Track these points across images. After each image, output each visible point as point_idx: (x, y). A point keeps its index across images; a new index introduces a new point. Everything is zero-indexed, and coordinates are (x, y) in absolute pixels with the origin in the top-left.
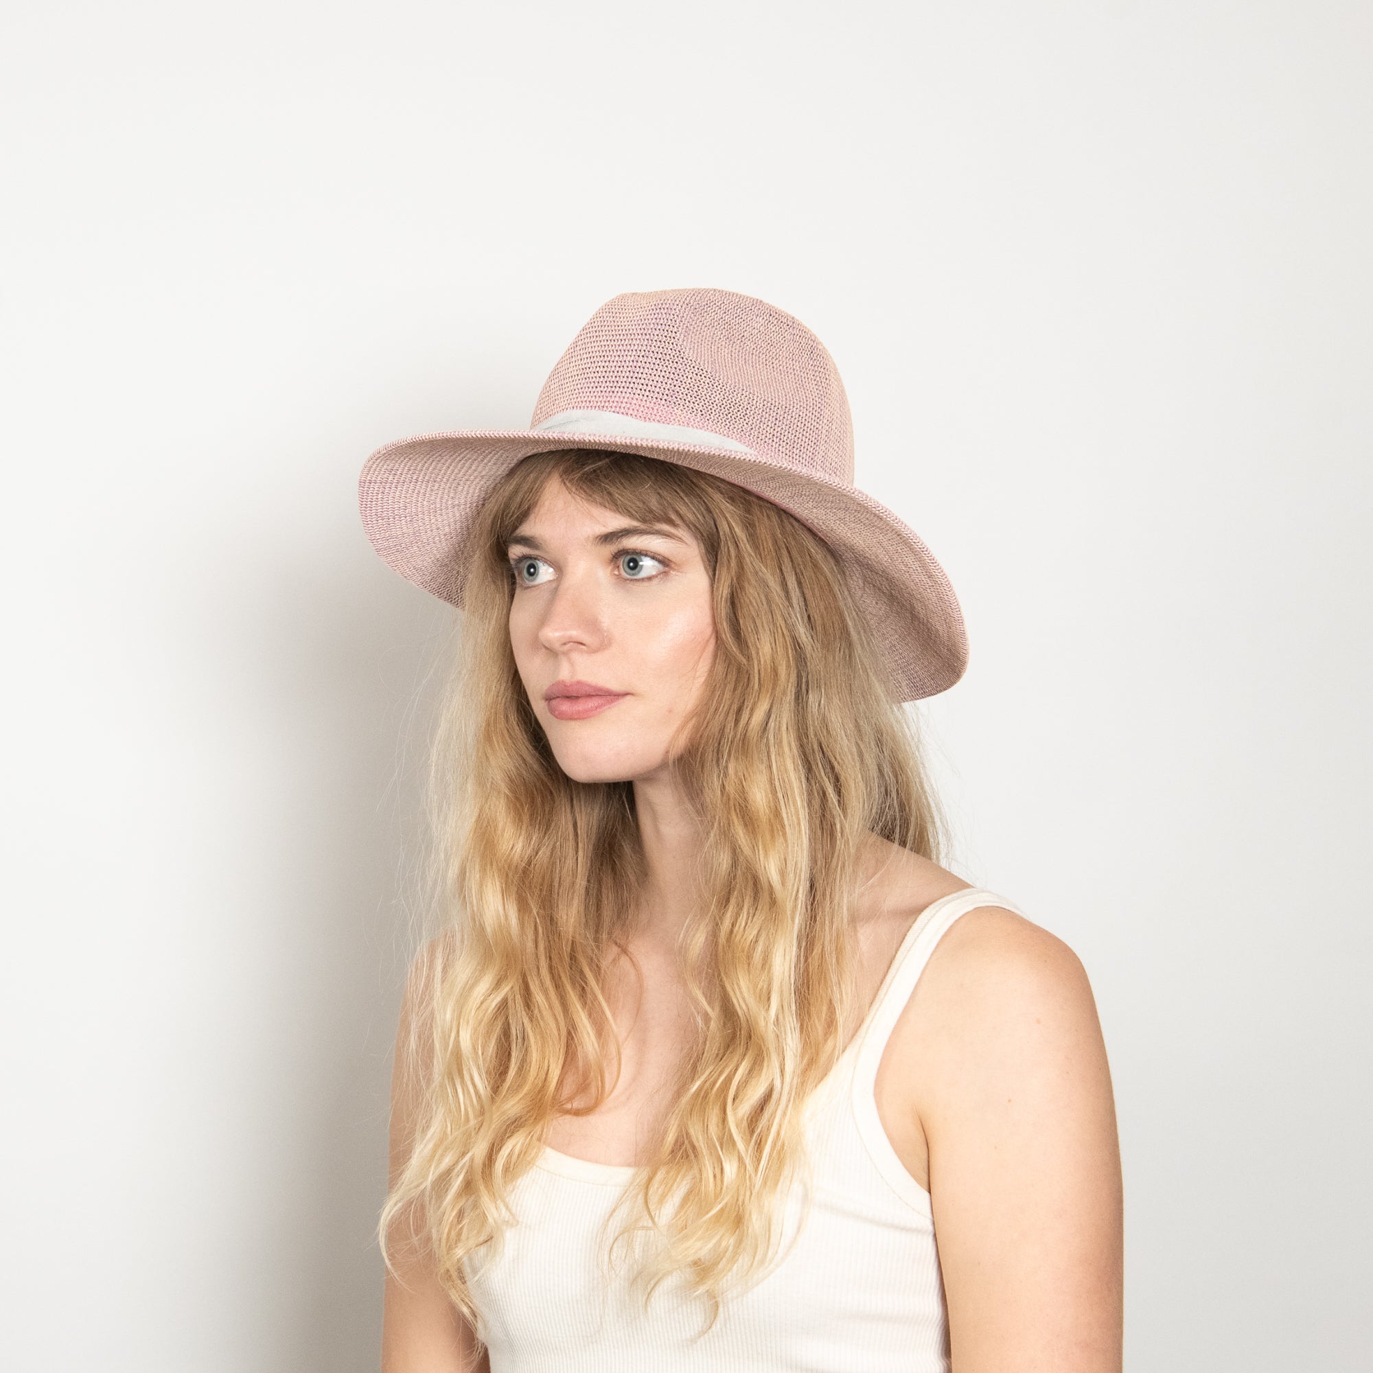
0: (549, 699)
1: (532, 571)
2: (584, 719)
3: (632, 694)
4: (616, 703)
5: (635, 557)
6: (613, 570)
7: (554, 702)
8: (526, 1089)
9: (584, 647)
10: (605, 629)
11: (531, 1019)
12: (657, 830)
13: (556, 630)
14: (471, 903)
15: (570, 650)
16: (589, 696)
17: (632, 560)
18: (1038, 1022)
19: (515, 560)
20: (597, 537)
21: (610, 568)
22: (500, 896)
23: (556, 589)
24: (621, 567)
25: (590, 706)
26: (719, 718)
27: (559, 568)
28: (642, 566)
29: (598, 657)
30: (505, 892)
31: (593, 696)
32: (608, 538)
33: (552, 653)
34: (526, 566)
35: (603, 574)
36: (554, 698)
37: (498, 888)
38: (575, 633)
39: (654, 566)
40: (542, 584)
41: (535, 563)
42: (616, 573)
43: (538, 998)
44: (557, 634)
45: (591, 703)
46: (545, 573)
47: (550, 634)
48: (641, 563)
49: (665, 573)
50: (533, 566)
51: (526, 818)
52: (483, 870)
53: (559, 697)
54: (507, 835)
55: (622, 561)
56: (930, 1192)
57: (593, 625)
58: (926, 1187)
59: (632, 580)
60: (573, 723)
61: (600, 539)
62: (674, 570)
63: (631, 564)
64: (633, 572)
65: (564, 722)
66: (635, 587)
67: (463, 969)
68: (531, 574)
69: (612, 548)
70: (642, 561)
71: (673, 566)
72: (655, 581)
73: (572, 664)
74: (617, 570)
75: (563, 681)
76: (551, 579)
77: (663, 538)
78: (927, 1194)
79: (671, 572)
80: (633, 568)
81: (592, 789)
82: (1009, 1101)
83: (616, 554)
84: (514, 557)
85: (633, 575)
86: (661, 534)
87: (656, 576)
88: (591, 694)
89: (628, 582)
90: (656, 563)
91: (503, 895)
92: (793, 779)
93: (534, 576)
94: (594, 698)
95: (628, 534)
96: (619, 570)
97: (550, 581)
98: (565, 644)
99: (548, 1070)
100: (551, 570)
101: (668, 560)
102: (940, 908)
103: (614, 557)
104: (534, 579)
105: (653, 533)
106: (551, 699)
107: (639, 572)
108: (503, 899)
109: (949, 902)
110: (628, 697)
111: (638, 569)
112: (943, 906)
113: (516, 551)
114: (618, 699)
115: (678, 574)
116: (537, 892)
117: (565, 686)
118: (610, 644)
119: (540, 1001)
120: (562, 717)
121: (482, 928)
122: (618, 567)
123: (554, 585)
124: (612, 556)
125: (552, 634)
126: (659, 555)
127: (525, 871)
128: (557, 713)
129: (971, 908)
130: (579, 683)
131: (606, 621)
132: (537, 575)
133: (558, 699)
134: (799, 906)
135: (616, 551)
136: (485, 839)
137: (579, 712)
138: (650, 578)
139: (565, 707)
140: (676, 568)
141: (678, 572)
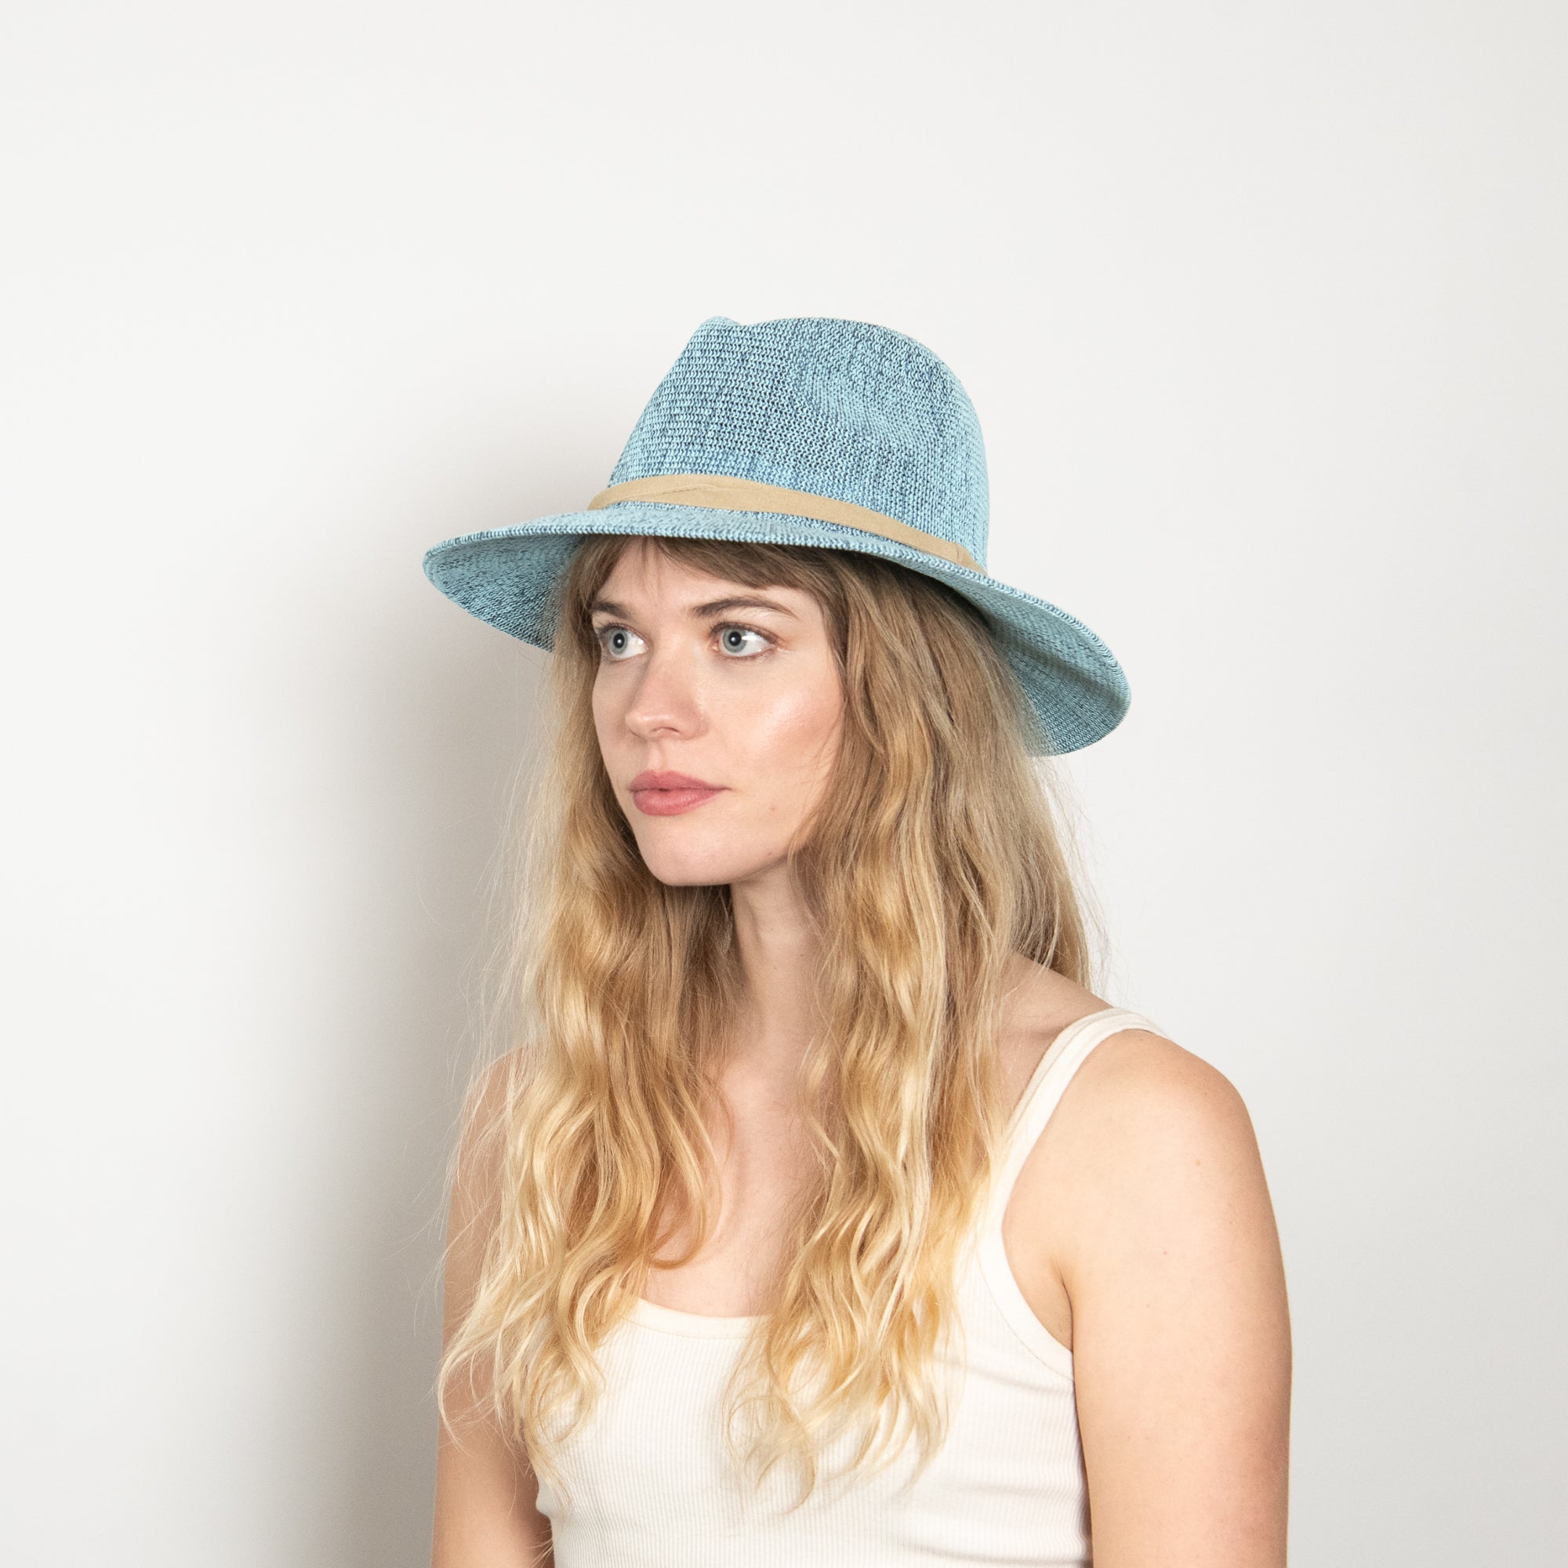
0: (635, 790)
1: (620, 642)
2: (674, 815)
3: (729, 789)
4: (711, 799)
5: (738, 631)
6: (710, 646)
7: (641, 795)
8: (615, 1226)
9: (675, 733)
10: (702, 712)
11: (621, 1147)
12: (757, 938)
13: (646, 714)
14: (551, 1015)
15: (661, 737)
16: (682, 789)
17: (735, 635)
18: (1198, 1163)
19: (599, 629)
20: (694, 609)
21: (709, 643)
22: (583, 1007)
23: (647, 665)
24: (721, 641)
25: (682, 801)
26: (846, 815)
27: (650, 642)
28: (745, 641)
29: (692, 745)
30: (588, 1003)
31: (685, 789)
32: (706, 610)
33: (640, 739)
34: (613, 636)
35: (700, 650)
36: (641, 790)
37: (582, 999)
38: (667, 718)
39: (759, 642)
40: (630, 658)
41: (623, 634)
42: (715, 648)
43: (629, 1124)
44: (646, 719)
45: (684, 798)
46: (635, 646)
47: (639, 719)
48: (744, 638)
49: (772, 651)
50: (620, 636)
51: (615, 920)
52: (565, 978)
53: (645, 789)
54: (593, 939)
55: (722, 636)
56: (1072, 1351)
57: (687, 708)
58: (1069, 1346)
59: (733, 658)
60: (663, 819)
61: (697, 611)
62: (782, 647)
63: (733, 639)
64: (735, 648)
65: (652, 817)
66: (736, 666)
67: (541, 1089)
68: (619, 646)
69: (710, 621)
70: (745, 635)
71: (780, 642)
72: (759, 660)
73: (662, 751)
74: (716, 644)
75: (652, 771)
76: (641, 652)
77: (769, 611)
78: (1069, 1353)
79: (778, 649)
80: (735, 644)
81: (686, 892)
82: (1165, 1253)
83: (715, 627)
84: (600, 626)
85: (735, 651)
86: (768, 607)
87: (761, 654)
88: (684, 786)
89: (729, 660)
90: (761, 639)
91: (586, 1006)
92: (928, 889)
93: (623, 648)
94: (686, 792)
95: (729, 606)
96: (718, 646)
97: (640, 656)
98: (655, 730)
99: (640, 1205)
100: (641, 642)
101: (776, 636)
102: (1085, 1027)
103: (713, 630)
104: (621, 653)
105: (758, 606)
106: (637, 792)
107: (742, 648)
108: (586, 1013)
109: (1094, 1021)
110: (725, 793)
111: (740, 646)
112: (1087, 1025)
113: (600, 619)
114: (713, 794)
115: (786, 651)
116: (627, 1006)
117: (654, 777)
118: (705, 732)
119: (630, 1128)
120: (650, 811)
121: (564, 1045)
122: (718, 642)
123: (644, 660)
124: (710, 630)
125: (641, 718)
126: (764, 630)
127: (613, 978)
128: (644, 807)
129: (1119, 1029)
130: (671, 774)
131: (703, 704)
132: (626, 647)
133: (646, 792)
134: (935, 1035)
135: (716, 624)
136: (569, 942)
137: (670, 807)
138: (753, 657)
139: (656, 800)
140: (784, 644)
141: (786, 649)
